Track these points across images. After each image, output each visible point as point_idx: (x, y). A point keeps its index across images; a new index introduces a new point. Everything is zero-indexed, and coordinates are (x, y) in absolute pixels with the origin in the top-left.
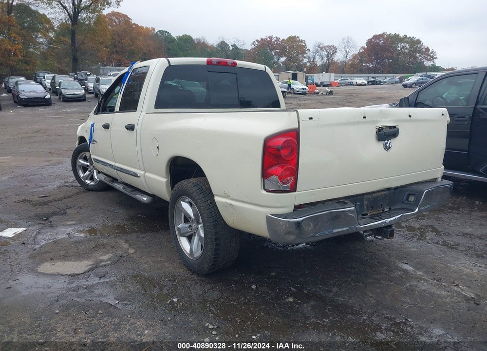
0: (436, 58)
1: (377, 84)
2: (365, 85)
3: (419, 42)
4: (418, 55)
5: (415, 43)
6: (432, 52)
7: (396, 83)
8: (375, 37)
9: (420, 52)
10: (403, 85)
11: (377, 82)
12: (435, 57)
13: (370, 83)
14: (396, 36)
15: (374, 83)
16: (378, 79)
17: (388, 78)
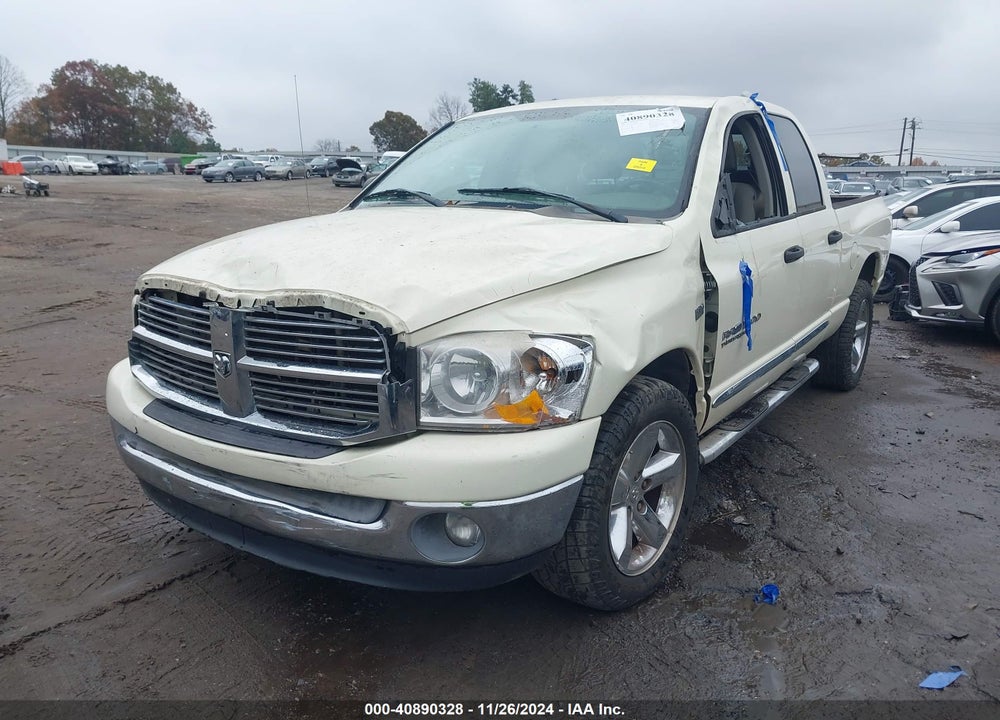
0: (211, 127)
1: (123, 174)
2: (94, 174)
3: (170, 89)
4: (174, 117)
5: (164, 92)
6: (202, 113)
7: (160, 171)
8: (72, 66)
9: (178, 110)
10: (204, 177)
11: (121, 167)
12: (209, 123)
13: (106, 170)
14: (122, 71)
15: (115, 170)
16: (122, 161)
17: (137, 160)
